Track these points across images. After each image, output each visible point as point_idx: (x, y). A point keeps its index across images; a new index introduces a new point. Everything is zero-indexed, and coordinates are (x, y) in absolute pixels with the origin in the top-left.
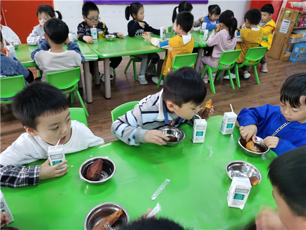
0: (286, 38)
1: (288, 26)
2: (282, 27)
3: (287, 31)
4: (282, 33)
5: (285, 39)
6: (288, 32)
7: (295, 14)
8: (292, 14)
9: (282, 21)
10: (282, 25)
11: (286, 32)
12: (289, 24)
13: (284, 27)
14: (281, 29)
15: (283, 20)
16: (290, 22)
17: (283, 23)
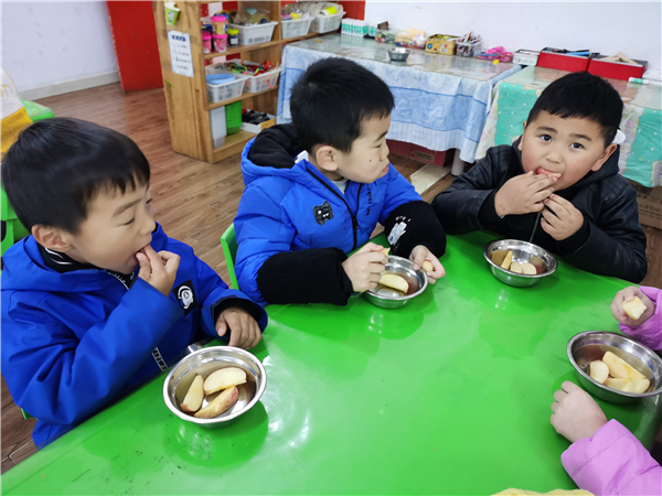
0: (198, 91)
1: (188, 51)
5: (197, 96)
6: (194, 72)
7: (190, 9)
8: (184, 9)
9: (166, 36)
10: (172, 48)
11: (189, 73)
12: (187, 43)
13: (180, 57)
14: (174, 62)
15: (170, 34)
16: (187, 37)
17: (172, 42)
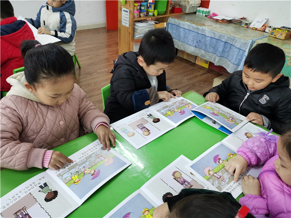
0: (130, 33)
1: (128, 17)
2: (123, 18)
3: (128, 23)
4: (125, 27)
5: (129, 35)
6: (129, 25)
9: (121, 10)
10: (123, 15)
12: (128, 13)
13: (125, 19)
14: (123, 21)
16: (128, 11)
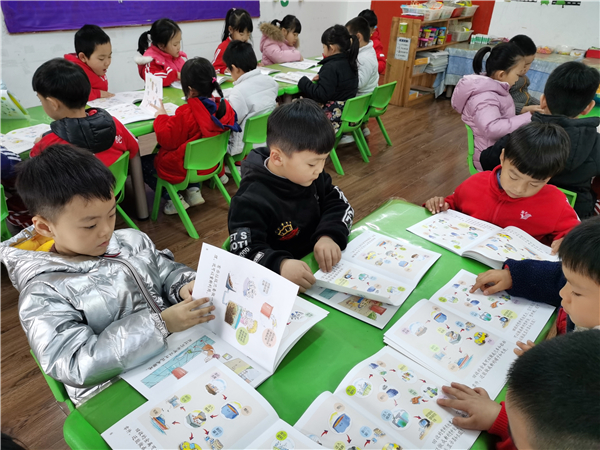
0: (407, 68)
1: (408, 47)
3: (407, 55)
4: (400, 61)
5: (407, 71)
6: (409, 57)
7: (415, 26)
8: (411, 26)
10: (397, 46)
11: (406, 58)
12: (408, 43)
13: (402, 50)
14: (397, 53)
15: (398, 39)
16: (409, 40)
17: (398, 42)
